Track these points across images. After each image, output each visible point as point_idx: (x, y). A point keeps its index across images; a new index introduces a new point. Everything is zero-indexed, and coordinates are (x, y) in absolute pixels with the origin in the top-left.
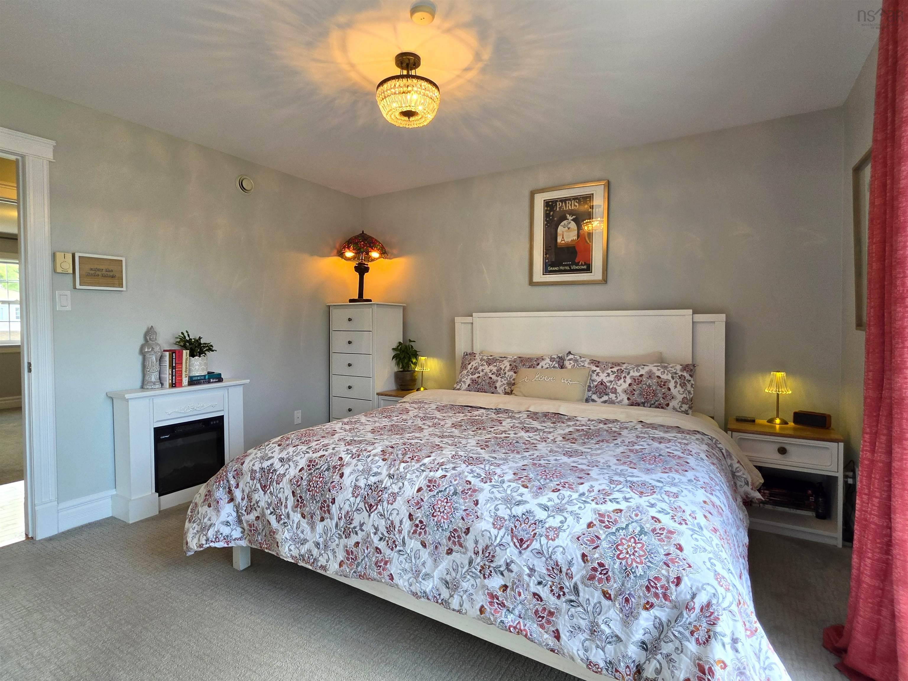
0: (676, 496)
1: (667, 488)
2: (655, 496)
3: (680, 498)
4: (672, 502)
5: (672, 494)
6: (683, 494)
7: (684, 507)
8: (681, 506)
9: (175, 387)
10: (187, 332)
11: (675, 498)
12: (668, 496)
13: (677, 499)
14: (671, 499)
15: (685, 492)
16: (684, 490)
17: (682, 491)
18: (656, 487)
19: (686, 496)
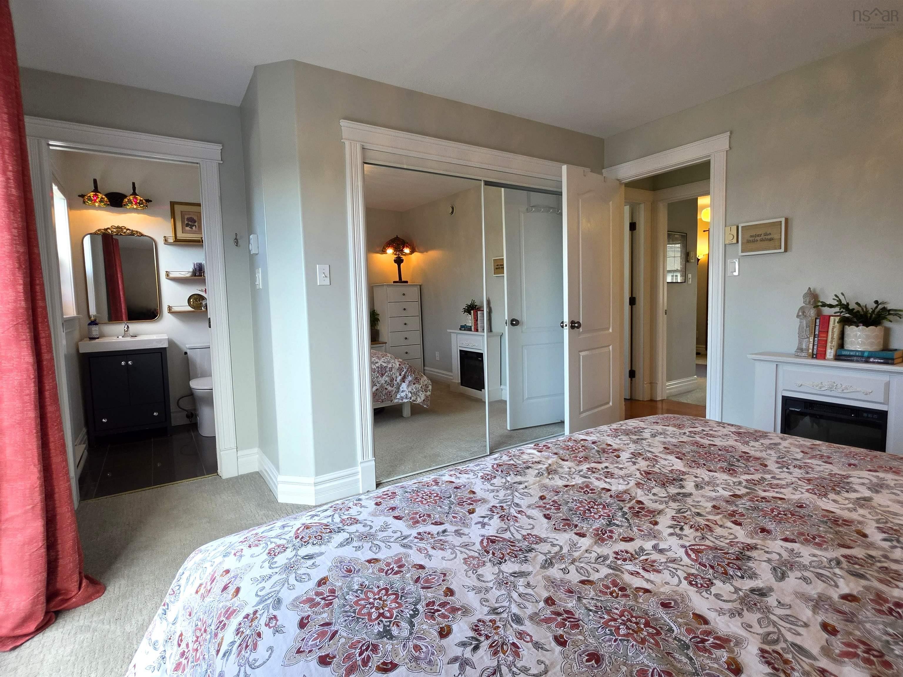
0: (272, 554)
1: (289, 553)
2: (292, 534)
3: (265, 556)
4: (269, 543)
5: (277, 551)
6: (266, 565)
7: (254, 550)
8: (257, 548)
9: (816, 358)
10: (842, 294)
11: (270, 550)
12: (279, 546)
13: (267, 551)
14: (273, 545)
15: (267, 571)
16: (270, 571)
17: (270, 568)
18: (302, 545)
19: (261, 567)
